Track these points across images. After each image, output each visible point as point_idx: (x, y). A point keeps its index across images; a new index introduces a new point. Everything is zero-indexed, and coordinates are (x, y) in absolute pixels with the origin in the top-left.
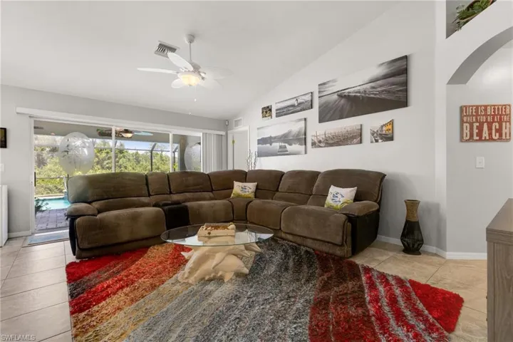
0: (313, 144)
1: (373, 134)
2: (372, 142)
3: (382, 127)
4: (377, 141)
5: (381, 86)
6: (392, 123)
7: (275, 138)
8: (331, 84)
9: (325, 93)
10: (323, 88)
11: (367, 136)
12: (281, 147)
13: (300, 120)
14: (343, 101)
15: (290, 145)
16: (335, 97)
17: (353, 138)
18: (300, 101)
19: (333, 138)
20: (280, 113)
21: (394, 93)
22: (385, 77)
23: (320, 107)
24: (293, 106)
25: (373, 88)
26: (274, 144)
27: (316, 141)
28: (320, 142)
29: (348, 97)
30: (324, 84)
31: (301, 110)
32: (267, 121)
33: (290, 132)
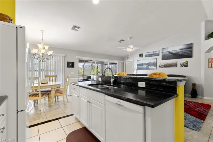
0: (160, 66)
1: (181, 64)
2: (180, 67)
3: (184, 63)
4: (182, 67)
5: (184, 51)
6: (187, 62)
7: (144, 64)
8: (166, 49)
9: (164, 52)
10: (163, 50)
11: (179, 65)
12: (147, 67)
13: (155, 59)
14: (170, 54)
15: (151, 66)
16: (168, 53)
17: (174, 65)
18: (154, 53)
19: (167, 65)
20: (146, 56)
21: (188, 53)
22: (185, 49)
23: (162, 55)
24: (152, 54)
25: (181, 51)
26: (144, 66)
27: (160, 65)
28: (162, 66)
29: (172, 53)
30: (164, 49)
31: (155, 56)
32: (141, 58)
33: (151, 62)
